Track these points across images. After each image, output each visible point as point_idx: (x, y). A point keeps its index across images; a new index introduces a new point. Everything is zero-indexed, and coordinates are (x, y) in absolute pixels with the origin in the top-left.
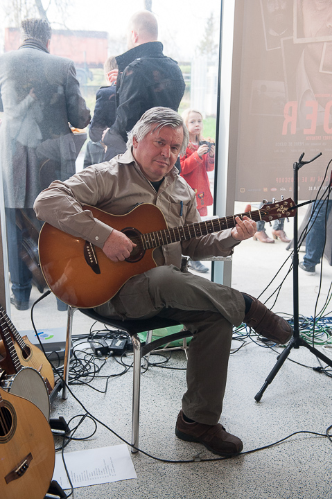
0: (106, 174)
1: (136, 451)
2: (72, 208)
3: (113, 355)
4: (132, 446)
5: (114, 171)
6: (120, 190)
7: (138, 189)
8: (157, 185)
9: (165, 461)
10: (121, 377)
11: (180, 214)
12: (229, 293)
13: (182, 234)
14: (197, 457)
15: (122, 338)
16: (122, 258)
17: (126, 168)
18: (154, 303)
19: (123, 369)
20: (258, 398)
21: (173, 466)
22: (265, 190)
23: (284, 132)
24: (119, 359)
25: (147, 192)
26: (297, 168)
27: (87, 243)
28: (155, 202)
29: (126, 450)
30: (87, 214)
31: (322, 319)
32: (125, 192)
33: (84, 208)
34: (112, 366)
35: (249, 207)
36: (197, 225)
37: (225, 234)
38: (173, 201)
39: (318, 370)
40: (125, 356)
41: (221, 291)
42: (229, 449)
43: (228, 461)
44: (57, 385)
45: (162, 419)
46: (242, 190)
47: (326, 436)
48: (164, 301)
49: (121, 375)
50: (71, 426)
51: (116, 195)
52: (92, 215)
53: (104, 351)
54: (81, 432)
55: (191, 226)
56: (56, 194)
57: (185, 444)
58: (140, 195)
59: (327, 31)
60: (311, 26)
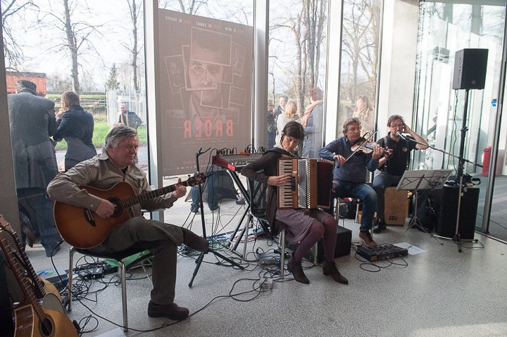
0: (93, 166)
1: (126, 330)
2: (74, 189)
3: (96, 278)
4: (124, 327)
5: (97, 164)
6: (102, 175)
7: (112, 174)
8: (124, 171)
9: (146, 331)
10: (105, 290)
11: (139, 186)
12: (174, 228)
13: (144, 197)
14: (164, 324)
15: (99, 267)
16: (108, 216)
17: (105, 163)
18: (133, 239)
19: (105, 285)
20: (190, 285)
21: (151, 332)
22: (178, 168)
23: (185, 137)
24: (100, 280)
25: (118, 175)
26: (198, 156)
27: (86, 209)
28: (124, 180)
29: (120, 331)
30: (84, 192)
31: (214, 236)
32: (105, 177)
33: (81, 188)
34: (97, 285)
35: (180, 179)
36: (150, 193)
37: (168, 195)
38: (134, 179)
39: (219, 264)
40: (103, 277)
41: (169, 228)
42: (181, 316)
43: (182, 322)
44: (65, 303)
45: (137, 309)
46: (165, 170)
47: (230, 296)
48: (138, 237)
49: (104, 289)
50: (81, 326)
51: (100, 178)
52: (87, 192)
53: (90, 277)
54: (88, 327)
55: (146, 194)
56: (62, 181)
57: (155, 319)
58: (114, 177)
59: (202, 85)
60: (194, 82)
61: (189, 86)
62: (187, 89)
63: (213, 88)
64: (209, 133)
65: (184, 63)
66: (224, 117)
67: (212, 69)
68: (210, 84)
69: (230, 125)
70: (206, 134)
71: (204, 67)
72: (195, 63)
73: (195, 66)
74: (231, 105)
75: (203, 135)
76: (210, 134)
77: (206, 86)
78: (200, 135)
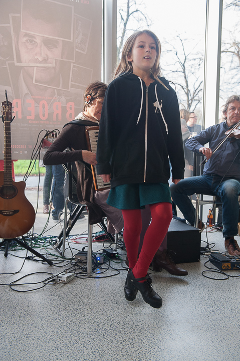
59: (36, 61)
60: (26, 57)
61: (19, 60)
62: (17, 64)
63: (50, 65)
64: (44, 115)
65: (12, 33)
66: (63, 99)
67: (48, 43)
68: (45, 60)
69: (71, 108)
70: (41, 116)
71: (38, 40)
72: (26, 35)
73: (27, 38)
74: (72, 86)
75: (37, 117)
76: (46, 117)
77: (40, 62)
78: (33, 117)
